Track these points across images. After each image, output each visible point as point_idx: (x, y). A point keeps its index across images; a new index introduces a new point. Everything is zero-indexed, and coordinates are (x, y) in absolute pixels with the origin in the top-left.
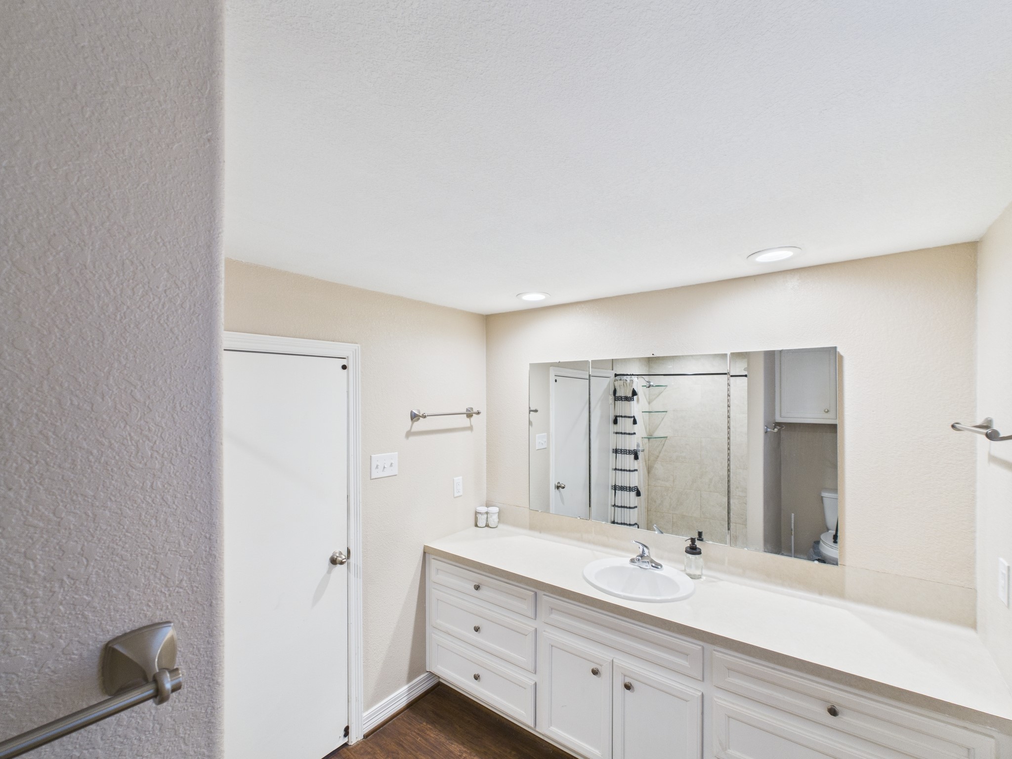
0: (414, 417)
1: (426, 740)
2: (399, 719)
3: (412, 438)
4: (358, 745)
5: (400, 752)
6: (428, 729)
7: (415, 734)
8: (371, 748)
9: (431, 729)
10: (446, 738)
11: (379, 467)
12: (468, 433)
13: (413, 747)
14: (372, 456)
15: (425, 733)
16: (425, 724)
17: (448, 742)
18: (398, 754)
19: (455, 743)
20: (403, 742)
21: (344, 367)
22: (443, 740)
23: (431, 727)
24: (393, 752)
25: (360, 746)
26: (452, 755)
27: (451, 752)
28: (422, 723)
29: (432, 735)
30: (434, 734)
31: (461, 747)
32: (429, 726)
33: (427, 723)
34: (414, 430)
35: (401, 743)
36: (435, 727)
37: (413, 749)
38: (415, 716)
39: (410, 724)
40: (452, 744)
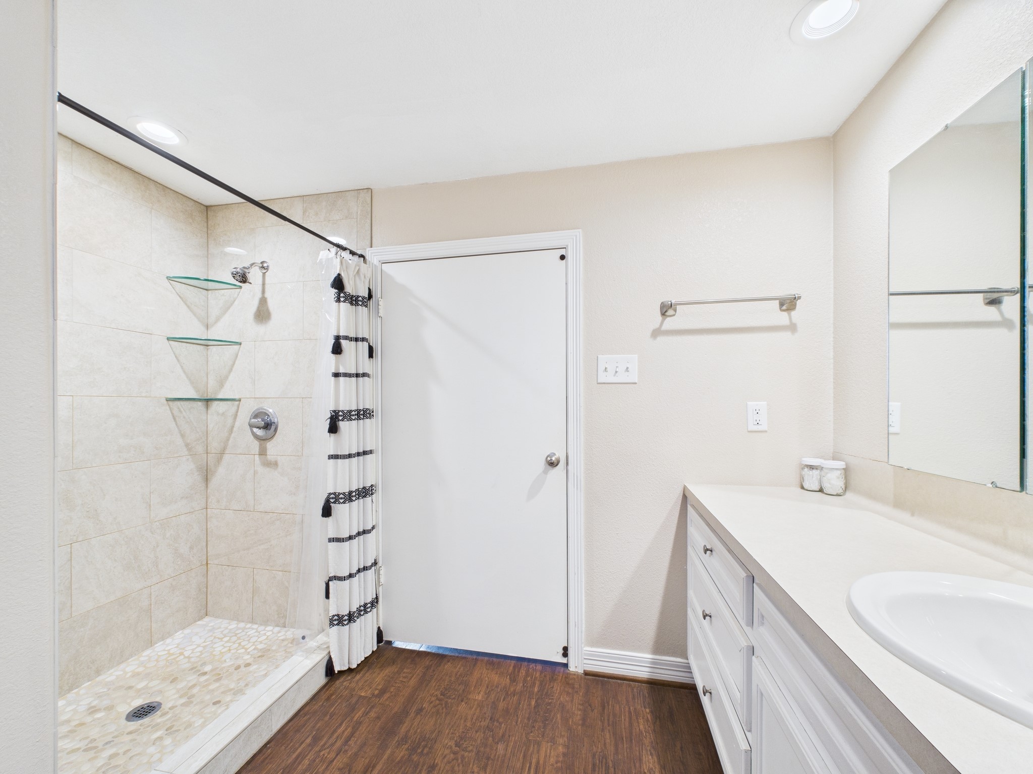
0: (666, 309)
1: (631, 724)
2: (630, 685)
3: (661, 339)
4: (575, 675)
5: (596, 711)
6: (646, 717)
7: (627, 709)
8: (580, 685)
9: (648, 720)
10: (652, 742)
11: (608, 370)
12: (787, 335)
13: (611, 719)
14: (599, 356)
15: (637, 719)
16: (648, 710)
17: (649, 748)
18: (592, 711)
19: (655, 758)
20: (608, 705)
21: (563, 257)
22: (647, 742)
23: (650, 719)
24: (590, 705)
25: (575, 677)
26: (637, 765)
27: (640, 760)
28: (645, 707)
29: (641, 727)
30: (644, 725)
31: (657, 766)
32: (649, 716)
33: (651, 712)
34: (664, 328)
35: (606, 704)
36: (654, 723)
37: (608, 720)
38: (647, 695)
39: (634, 698)
40: (651, 754)
